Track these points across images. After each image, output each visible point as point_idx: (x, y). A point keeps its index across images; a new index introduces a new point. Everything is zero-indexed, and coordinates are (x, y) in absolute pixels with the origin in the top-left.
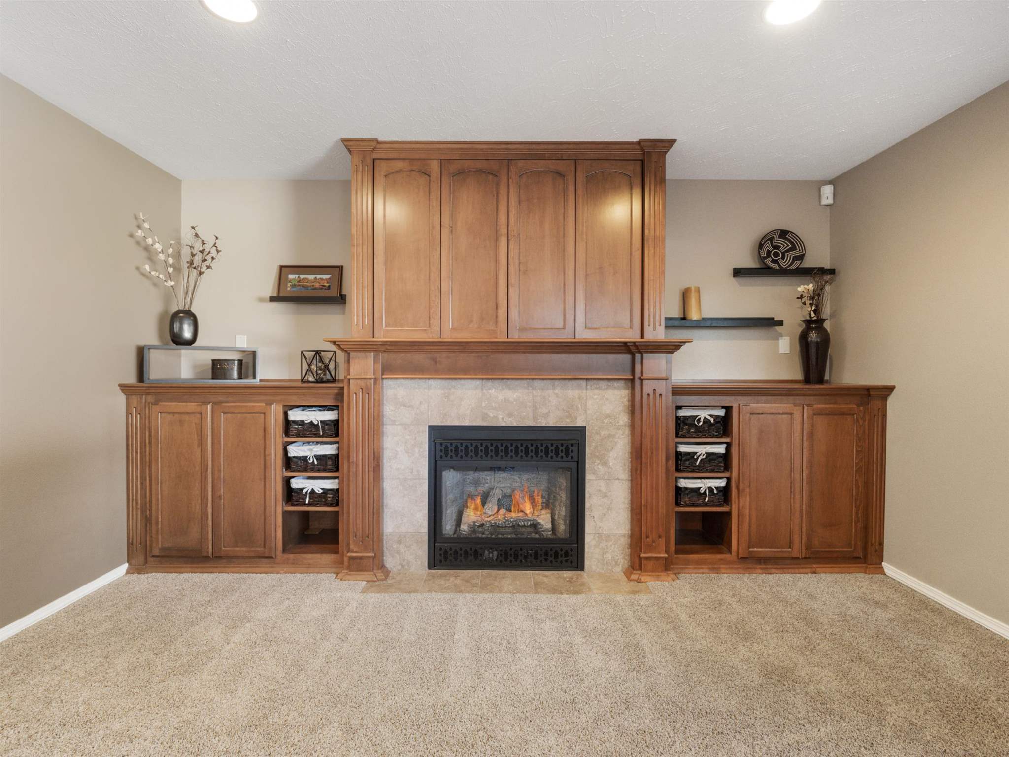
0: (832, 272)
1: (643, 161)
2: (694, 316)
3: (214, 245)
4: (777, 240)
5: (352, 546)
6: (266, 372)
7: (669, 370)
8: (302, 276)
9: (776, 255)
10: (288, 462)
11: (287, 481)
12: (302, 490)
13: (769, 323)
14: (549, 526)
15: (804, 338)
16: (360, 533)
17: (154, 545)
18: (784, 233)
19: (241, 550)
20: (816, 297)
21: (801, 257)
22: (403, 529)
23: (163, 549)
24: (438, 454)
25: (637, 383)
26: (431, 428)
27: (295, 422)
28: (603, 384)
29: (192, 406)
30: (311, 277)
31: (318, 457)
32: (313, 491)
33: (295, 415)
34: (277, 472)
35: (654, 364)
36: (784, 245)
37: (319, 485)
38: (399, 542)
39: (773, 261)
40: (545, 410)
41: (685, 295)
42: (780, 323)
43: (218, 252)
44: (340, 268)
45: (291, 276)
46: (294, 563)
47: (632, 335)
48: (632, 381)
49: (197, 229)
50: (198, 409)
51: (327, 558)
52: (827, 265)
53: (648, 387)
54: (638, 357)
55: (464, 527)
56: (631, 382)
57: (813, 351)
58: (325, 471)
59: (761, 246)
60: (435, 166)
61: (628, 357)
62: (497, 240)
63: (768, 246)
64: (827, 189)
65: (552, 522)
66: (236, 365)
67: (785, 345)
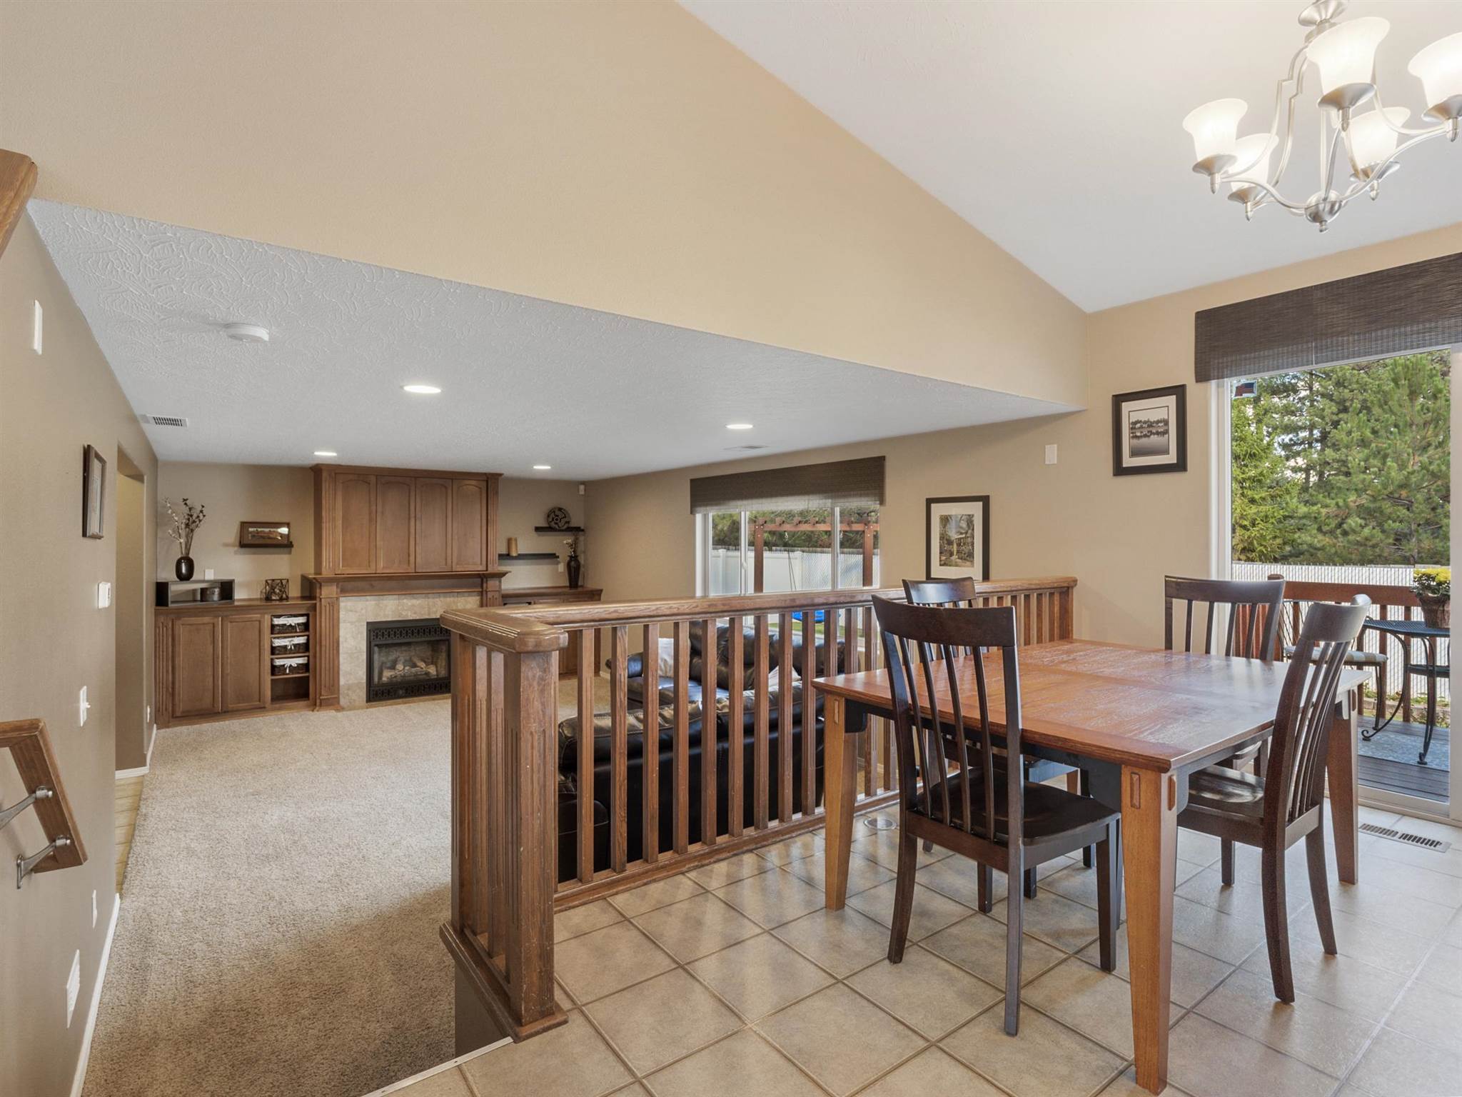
0: (583, 530)
1: (487, 481)
2: (514, 554)
3: (201, 511)
4: (557, 513)
5: (323, 693)
6: (239, 594)
7: (500, 586)
8: (259, 530)
9: (557, 520)
10: (273, 650)
11: (272, 660)
12: (284, 665)
13: (552, 556)
14: (435, 673)
15: (569, 565)
16: (327, 685)
17: (177, 709)
18: (560, 509)
19: (242, 705)
20: (574, 546)
21: (568, 522)
22: (350, 682)
23: (183, 712)
24: (372, 638)
25: (484, 593)
26: (368, 623)
27: (277, 625)
28: (466, 594)
29: (206, 619)
30: (266, 530)
31: (295, 645)
32: (291, 666)
33: (277, 621)
34: (267, 656)
35: (492, 584)
36: (561, 516)
37: (295, 662)
38: (348, 689)
39: (556, 523)
40: (434, 609)
41: (509, 541)
42: (558, 557)
43: (204, 516)
44: (289, 524)
45: (251, 529)
46: (279, 709)
47: (481, 568)
48: (482, 592)
49: (187, 502)
50: (212, 621)
51: (302, 703)
52: (582, 528)
53: (490, 595)
54: (485, 580)
55: (384, 679)
56: (481, 594)
57: (573, 570)
58: (298, 653)
59: (548, 516)
60: (373, 479)
61: (480, 580)
62: (409, 519)
63: (552, 515)
64: (582, 487)
65: (437, 671)
66: (217, 591)
67: (561, 567)
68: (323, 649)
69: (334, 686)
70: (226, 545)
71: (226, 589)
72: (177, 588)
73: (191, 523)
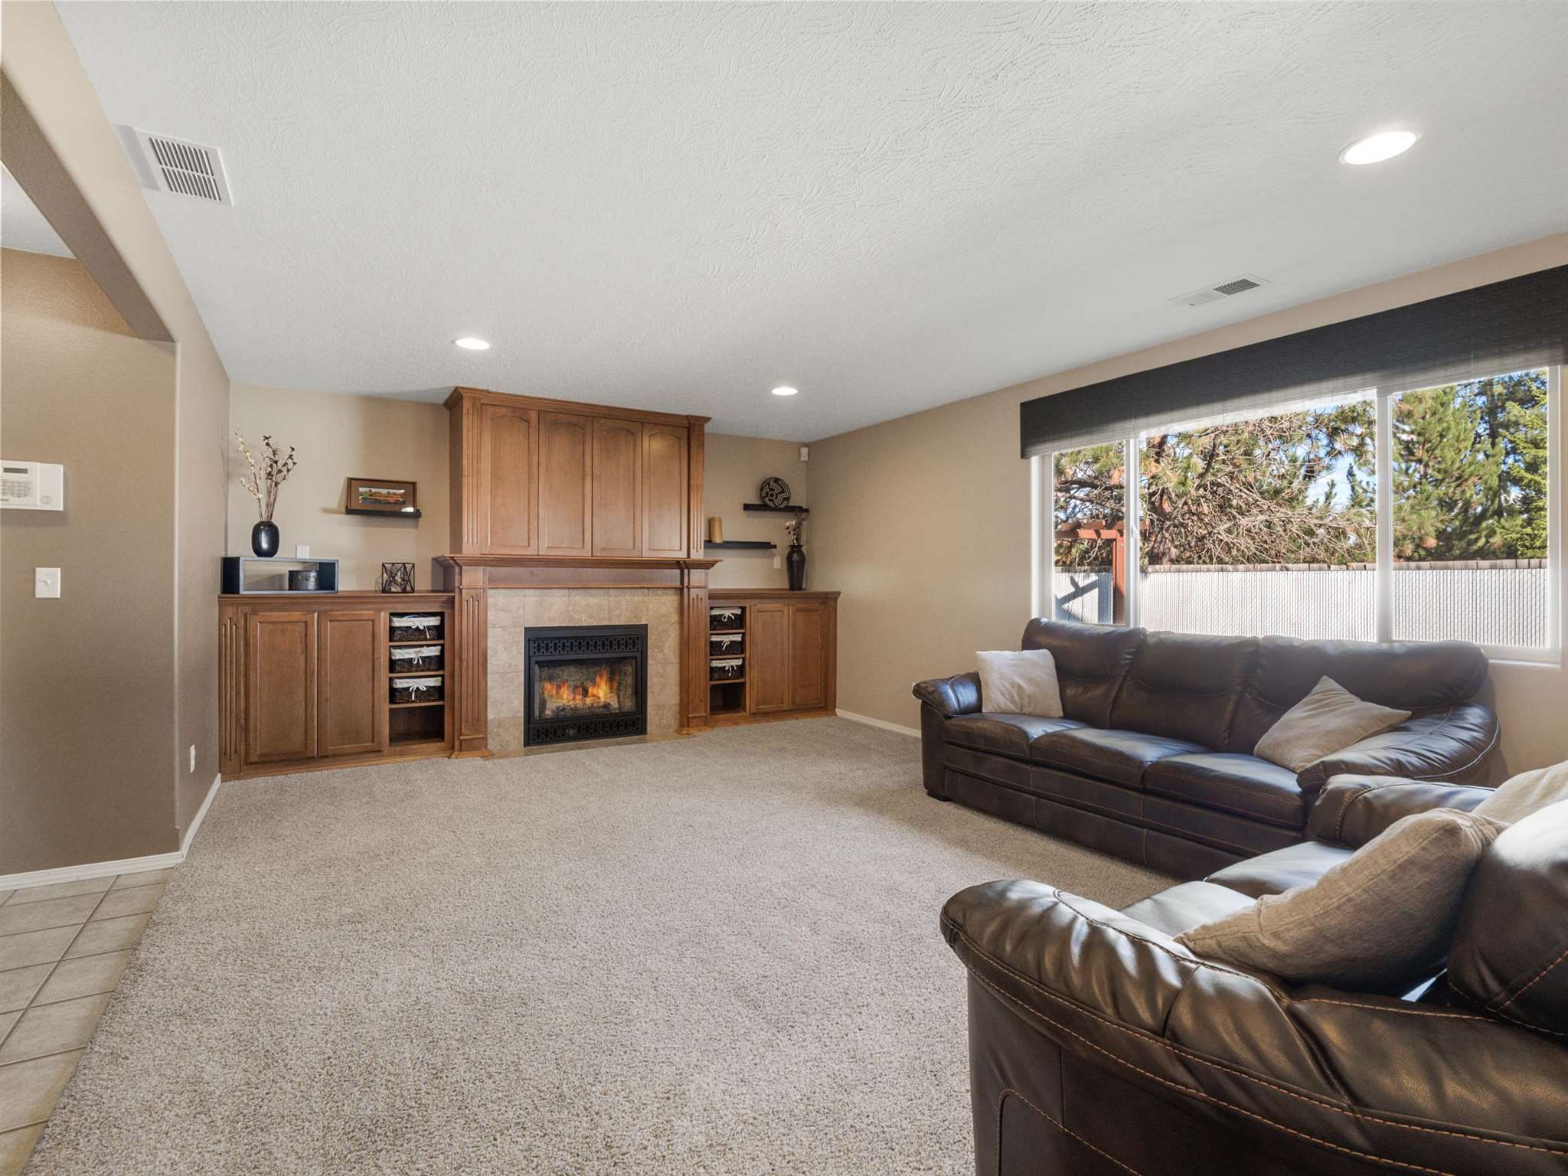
0: (807, 511)
1: (689, 429)
2: (718, 540)
3: (291, 457)
4: (773, 485)
5: (463, 730)
6: (345, 583)
7: (706, 581)
8: (373, 490)
9: (772, 495)
10: (393, 665)
11: (391, 679)
12: (409, 688)
13: (766, 546)
14: (617, 706)
15: (789, 557)
16: (470, 720)
17: (252, 751)
18: (777, 480)
19: (348, 747)
20: (797, 529)
21: (787, 499)
22: (502, 715)
23: (261, 756)
24: (532, 651)
25: (686, 590)
26: (526, 629)
27: (400, 628)
28: (660, 592)
29: (296, 615)
30: (384, 491)
31: (424, 659)
32: (418, 688)
33: (398, 622)
34: (384, 674)
35: (696, 576)
36: (777, 489)
37: (423, 684)
38: (499, 726)
39: (771, 500)
40: (618, 612)
41: (710, 523)
42: (775, 547)
43: (294, 464)
44: (414, 484)
45: (361, 489)
46: (401, 754)
47: (682, 555)
48: (681, 590)
49: (270, 441)
50: (303, 618)
51: (434, 746)
52: (804, 507)
53: (694, 593)
54: (686, 571)
55: (548, 713)
56: (680, 591)
57: (795, 564)
58: (429, 670)
59: (762, 489)
60: (534, 415)
61: (678, 571)
62: (583, 478)
63: (766, 489)
64: (804, 451)
65: (619, 702)
66: (313, 574)
67: (778, 562)
68: (464, 664)
69: (479, 721)
70: (327, 511)
71: (326, 574)
72: (252, 567)
73: (276, 472)
